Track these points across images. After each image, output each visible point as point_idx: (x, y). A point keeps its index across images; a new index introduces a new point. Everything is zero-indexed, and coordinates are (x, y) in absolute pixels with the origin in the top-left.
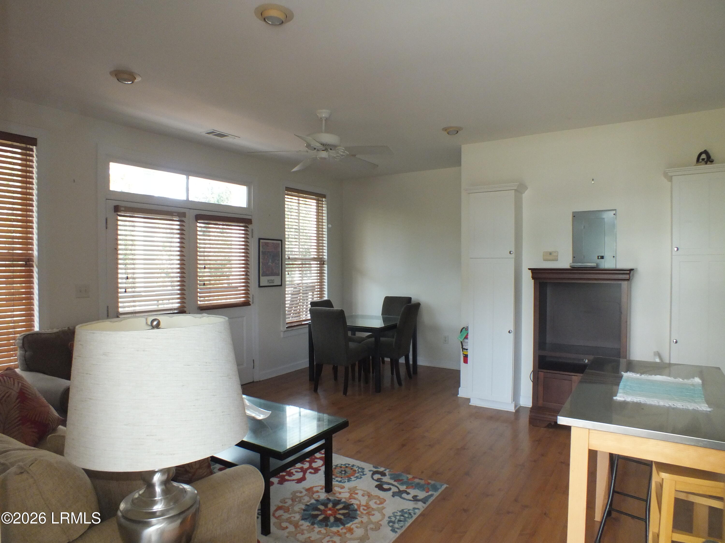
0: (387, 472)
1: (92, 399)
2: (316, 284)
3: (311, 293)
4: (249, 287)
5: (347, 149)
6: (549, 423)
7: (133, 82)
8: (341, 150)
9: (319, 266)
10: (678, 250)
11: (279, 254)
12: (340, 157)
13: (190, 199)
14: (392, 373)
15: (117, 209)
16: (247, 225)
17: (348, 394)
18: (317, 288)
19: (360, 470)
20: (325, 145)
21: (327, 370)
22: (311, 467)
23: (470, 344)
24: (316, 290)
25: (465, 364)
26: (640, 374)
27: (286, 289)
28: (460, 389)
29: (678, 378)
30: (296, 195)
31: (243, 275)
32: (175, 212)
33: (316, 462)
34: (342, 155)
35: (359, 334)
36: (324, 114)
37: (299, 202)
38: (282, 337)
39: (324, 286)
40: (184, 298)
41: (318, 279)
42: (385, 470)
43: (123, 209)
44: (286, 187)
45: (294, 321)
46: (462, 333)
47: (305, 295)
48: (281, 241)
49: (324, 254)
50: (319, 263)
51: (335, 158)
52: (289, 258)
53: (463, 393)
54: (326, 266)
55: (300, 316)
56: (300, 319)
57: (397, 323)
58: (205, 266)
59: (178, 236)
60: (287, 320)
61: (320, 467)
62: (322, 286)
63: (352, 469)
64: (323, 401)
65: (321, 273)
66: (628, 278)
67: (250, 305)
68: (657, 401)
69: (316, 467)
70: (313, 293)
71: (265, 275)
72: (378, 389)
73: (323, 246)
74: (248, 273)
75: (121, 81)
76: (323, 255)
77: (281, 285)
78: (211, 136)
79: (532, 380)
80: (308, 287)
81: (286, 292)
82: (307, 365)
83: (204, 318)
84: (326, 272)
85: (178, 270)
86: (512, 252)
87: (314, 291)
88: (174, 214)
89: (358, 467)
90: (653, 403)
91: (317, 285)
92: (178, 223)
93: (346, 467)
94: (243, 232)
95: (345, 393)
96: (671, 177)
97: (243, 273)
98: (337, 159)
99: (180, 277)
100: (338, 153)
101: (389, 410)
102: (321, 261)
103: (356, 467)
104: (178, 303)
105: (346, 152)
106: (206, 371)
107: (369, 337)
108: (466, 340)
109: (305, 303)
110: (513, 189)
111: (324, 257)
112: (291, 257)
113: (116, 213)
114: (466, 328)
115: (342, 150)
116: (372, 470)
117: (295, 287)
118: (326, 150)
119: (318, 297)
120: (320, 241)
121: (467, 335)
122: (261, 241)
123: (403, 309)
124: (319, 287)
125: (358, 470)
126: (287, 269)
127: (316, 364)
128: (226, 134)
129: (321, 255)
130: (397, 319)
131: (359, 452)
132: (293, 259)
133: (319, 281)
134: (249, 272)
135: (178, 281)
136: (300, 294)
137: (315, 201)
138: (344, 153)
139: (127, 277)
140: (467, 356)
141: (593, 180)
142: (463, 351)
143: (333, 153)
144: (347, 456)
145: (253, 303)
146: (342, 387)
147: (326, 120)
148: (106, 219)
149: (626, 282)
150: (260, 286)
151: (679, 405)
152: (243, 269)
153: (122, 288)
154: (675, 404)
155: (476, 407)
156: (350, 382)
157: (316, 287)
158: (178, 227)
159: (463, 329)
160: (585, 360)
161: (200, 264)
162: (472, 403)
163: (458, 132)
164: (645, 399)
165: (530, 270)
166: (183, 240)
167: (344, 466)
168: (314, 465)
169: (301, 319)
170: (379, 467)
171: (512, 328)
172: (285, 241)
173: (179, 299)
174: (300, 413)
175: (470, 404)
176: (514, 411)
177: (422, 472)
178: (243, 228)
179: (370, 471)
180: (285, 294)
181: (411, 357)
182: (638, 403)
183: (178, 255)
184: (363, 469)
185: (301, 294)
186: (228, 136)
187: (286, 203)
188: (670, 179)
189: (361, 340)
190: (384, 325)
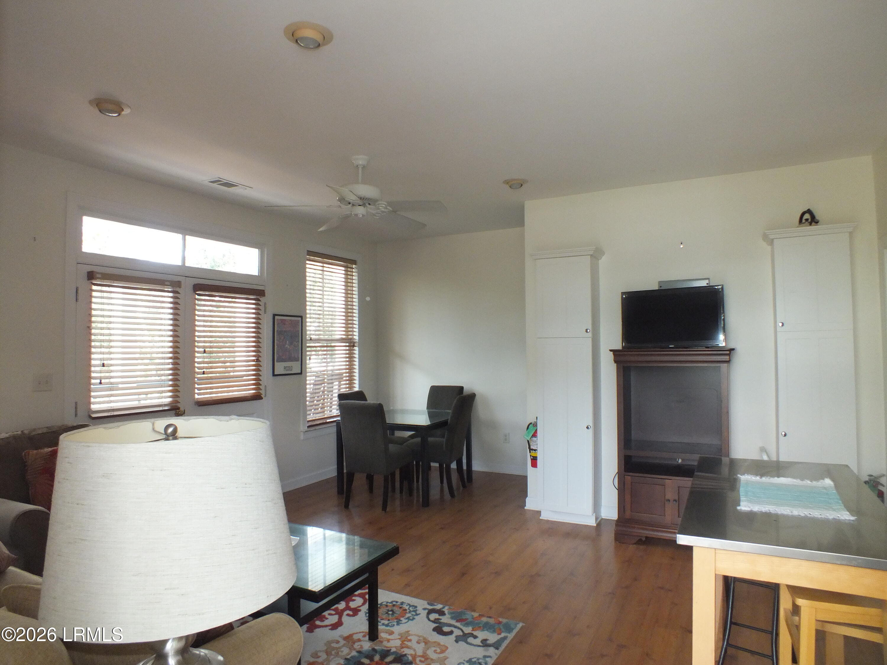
0: (446, 609)
1: (85, 540)
2: (344, 371)
3: (337, 383)
4: (260, 376)
5: (390, 204)
6: (639, 538)
7: (119, 115)
8: (382, 205)
9: (347, 348)
10: (783, 325)
11: (299, 334)
12: (380, 214)
13: (187, 264)
14: (442, 482)
15: (91, 276)
16: (258, 297)
17: (388, 510)
18: (346, 377)
19: (411, 609)
20: (362, 199)
21: (360, 480)
22: (348, 608)
23: (540, 444)
24: (344, 378)
25: (533, 468)
26: (760, 477)
27: (308, 378)
28: (528, 500)
29: (806, 480)
30: (318, 261)
31: (253, 361)
32: (167, 281)
33: (354, 600)
34: (383, 212)
35: (399, 434)
36: (361, 160)
37: (323, 269)
38: (302, 439)
39: (354, 374)
40: (177, 391)
41: (346, 365)
42: (443, 608)
43: (99, 276)
44: (307, 251)
45: (316, 418)
46: (529, 430)
47: (330, 385)
48: (301, 317)
49: (355, 333)
50: (347, 344)
51: (374, 215)
52: (311, 339)
53: (531, 504)
54: (356, 348)
55: (324, 412)
56: (324, 416)
57: (448, 419)
58: (205, 350)
59: (171, 311)
60: (308, 417)
61: (360, 607)
62: (352, 374)
63: (401, 608)
64: (358, 520)
65: (350, 358)
66: (728, 360)
67: (262, 398)
68: (790, 510)
69: (355, 607)
70: (340, 382)
71: (281, 360)
72: (426, 503)
73: (353, 324)
74: (259, 358)
75: (103, 112)
76: (353, 335)
77: (301, 373)
78: (215, 185)
79: (617, 488)
80: (332, 375)
81: (308, 382)
82: (334, 474)
83: (233, 421)
84: (357, 356)
85: (171, 355)
86: (588, 331)
87: (341, 380)
88: (167, 283)
89: (409, 605)
90: (785, 513)
91: (346, 373)
92: (171, 295)
93: (394, 605)
94: (254, 306)
95: (384, 508)
96: (773, 240)
97: (254, 358)
98: (377, 216)
99: (173, 364)
100: (379, 209)
101: (442, 528)
102: (351, 343)
103: (406, 604)
104: (170, 397)
105: (388, 207)
106: (245, 496)
107: (411, 437)
108: (534, 439)
109: (330, 396)
110: (589, 254)
111: (355, 337)
112: (314, 338)
113: (90, 281)
114: (534, 424)
115: (384, 205)
116: (427, 608)
117: (319, 375)
118: (364, 205)
119: (346, 388)
120: (350, 318)
121: (536, 432)
122: (276, 317)
123: (455, 401)
124: (347, 375)
125: (409, 609)
126: (308, 353)
127: (347, 473)
128: (235, 183)
129: (351, 335)
130: (448, 414)
131: (407, 585)
132: (315, 340)
133: (347, 367)
134: (261, 357)
135: (170, 369)
136: (324, 384)
137: (343, 268)
138: (387, 208)
139: (103, 364)
140: (535, 458)
141: (681, 243)
142: (530, 452)
143: (371, 209)
144: (393, 591)
145: (265, 396)
146: (379, 501)
147: (364, 167)
148: (77, 288)
149: (725, 365)
150: (274, 375)
151: (816, 513)
152: (254, 354)
153: (95, 378)
154: (811, 513)
155: (548, 521)
156: (390, 494)
157: (344, 375)
158: (171, 300)
159: (531, 425)
160: (678, 460)
161: (199, 347)
162: (544, 516)
163: (522, 185)
164: (774, 508)
165: (612, 352)
166: (177, 317)
167: (390, 604)
168: (352, 605)
169: (326, 416)
170: (436, 604)
171: (591, 424)
172: (306, 318)
173: (171, 392)
174: (324, 535)
175: (541, 518)
176: (595, 525)
177: (491, 608)
178: (254, 302)
179: (424, 609)
180: (306, 384)
181: (464, 461)
182: (768, 513)
183: (171, 336)
184: (416, 607)
185: (326, 384)
186: (238, 186)
187: (307, 270)
188: (771, 242)
189: (402, 441)
190: (430, 422)
